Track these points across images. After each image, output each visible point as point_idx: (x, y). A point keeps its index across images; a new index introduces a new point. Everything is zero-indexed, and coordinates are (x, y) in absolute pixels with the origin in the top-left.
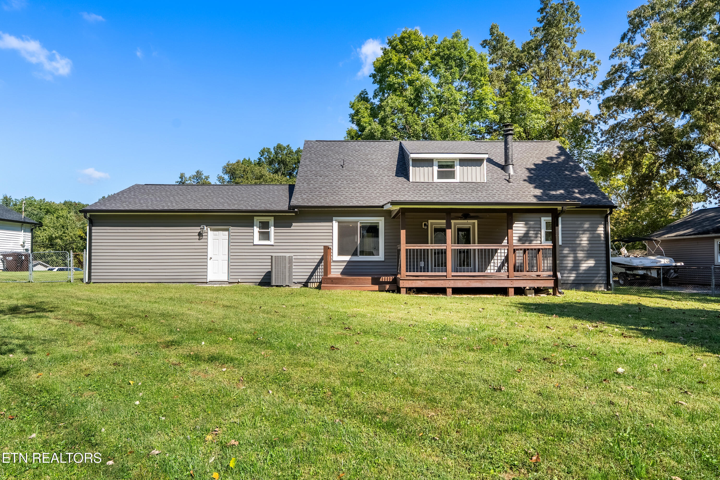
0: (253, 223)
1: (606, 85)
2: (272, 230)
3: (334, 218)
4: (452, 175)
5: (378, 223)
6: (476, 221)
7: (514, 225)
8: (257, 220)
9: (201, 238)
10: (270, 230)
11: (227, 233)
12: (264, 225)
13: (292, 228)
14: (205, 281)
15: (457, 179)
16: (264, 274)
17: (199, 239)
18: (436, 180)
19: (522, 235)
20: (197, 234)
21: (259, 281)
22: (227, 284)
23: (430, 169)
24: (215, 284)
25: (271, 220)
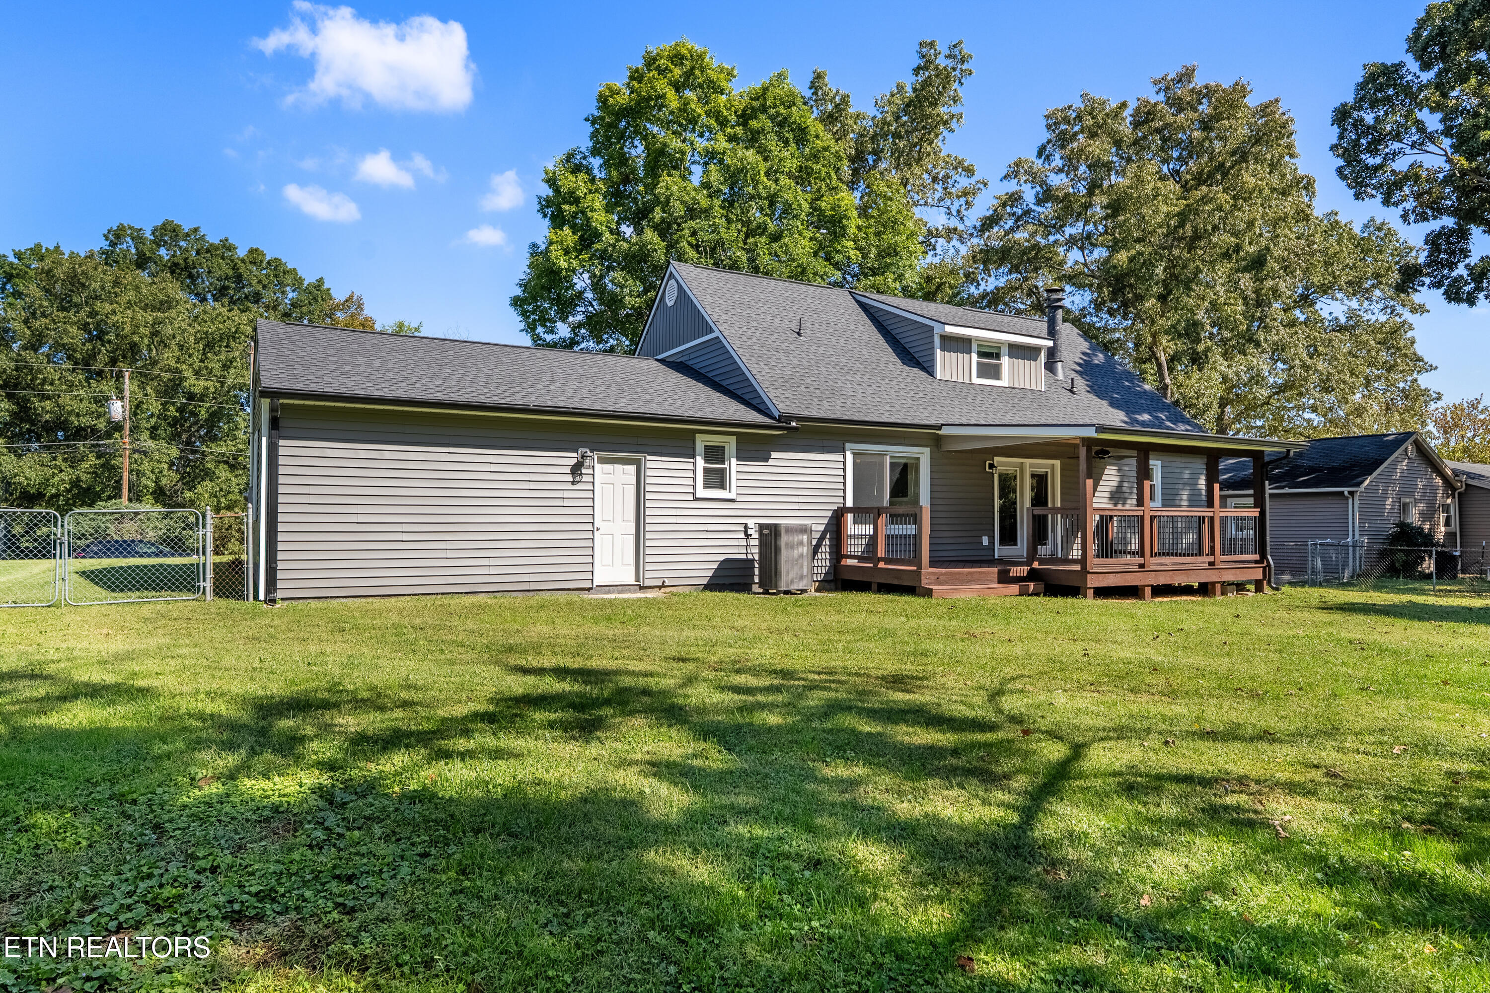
0: (694, 449)
1: (989, 223)
2: (733, 466)
3: (848, 445)
4: (995, 372)
5: (918, 459)
6: (1057, 463)
7: (1106, 472)
8: (701, 442)
9: (578, 479)
10: (726, 466)
11: (632, 469)
12: (715, 454)
13: (771, 462)
14: (588, 585)
15: (1004, 382)
16: (715, 566)
17: (573, 483)
18: (976, 380)
19: (1114, 489)
20: (568, 470)
21: (705, 581)
22: (635, 592)
23: (967, 356)
24: (609, 592)
25: (730, 445)
